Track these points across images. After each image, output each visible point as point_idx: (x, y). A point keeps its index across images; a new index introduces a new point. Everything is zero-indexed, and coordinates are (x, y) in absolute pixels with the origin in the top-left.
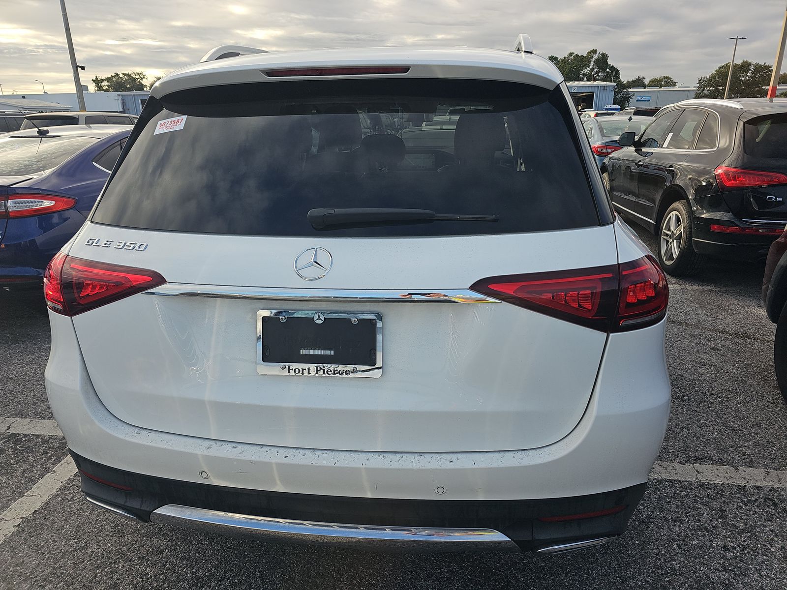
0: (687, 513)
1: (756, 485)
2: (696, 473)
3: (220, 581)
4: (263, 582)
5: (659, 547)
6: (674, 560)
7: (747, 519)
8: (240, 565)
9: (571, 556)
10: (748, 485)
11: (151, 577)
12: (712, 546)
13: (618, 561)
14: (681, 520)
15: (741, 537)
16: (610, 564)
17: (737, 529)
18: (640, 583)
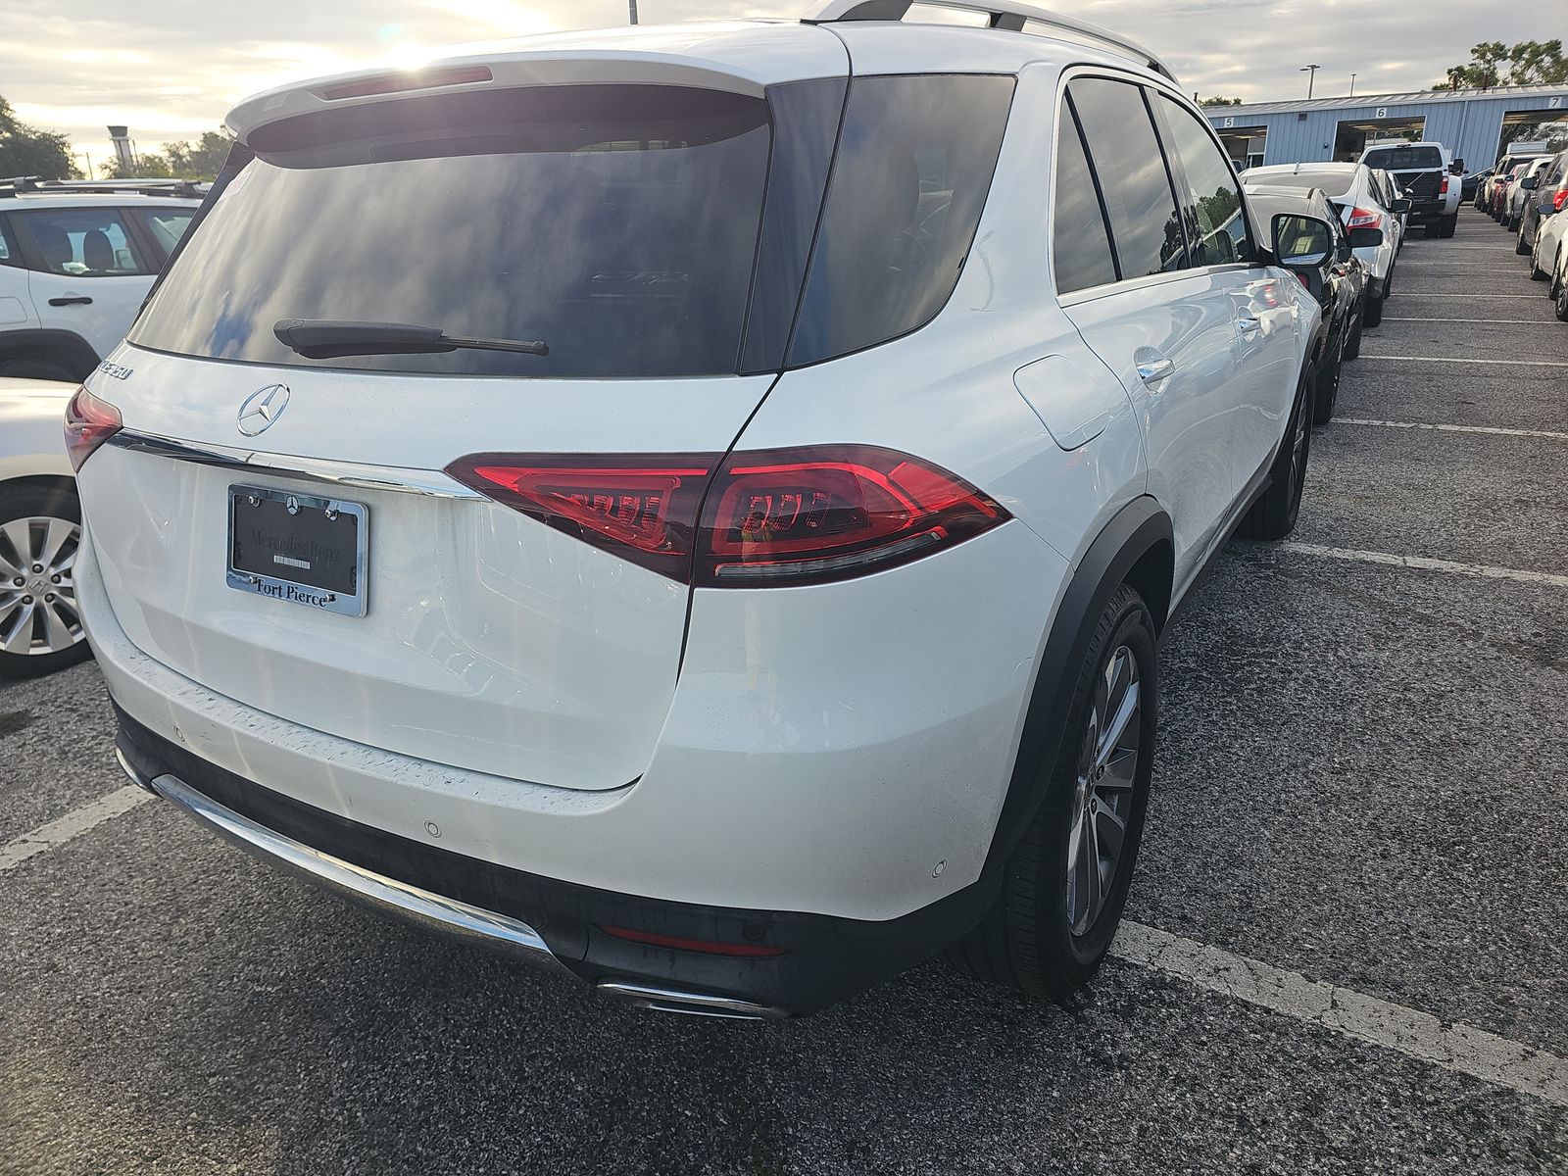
0: (1225, 1077)
1: (1468, 1072)
2: (1329, 1005)
3: (329, 935)
4: (381, 955)
5: (1093, 1118)
6: (1106, 1152)
7: (1370, 1132)
8: (368, 922)
9: (896, 1076)
10: (1446, 1066)
11: (253, 904)
12: (1223, 1156)
13: (981, 1113)
14: (1198, 1084)
15: (1318, 1160)
16: (960, 1113)
17: (1323, 1143)
18: (992, 1166)
